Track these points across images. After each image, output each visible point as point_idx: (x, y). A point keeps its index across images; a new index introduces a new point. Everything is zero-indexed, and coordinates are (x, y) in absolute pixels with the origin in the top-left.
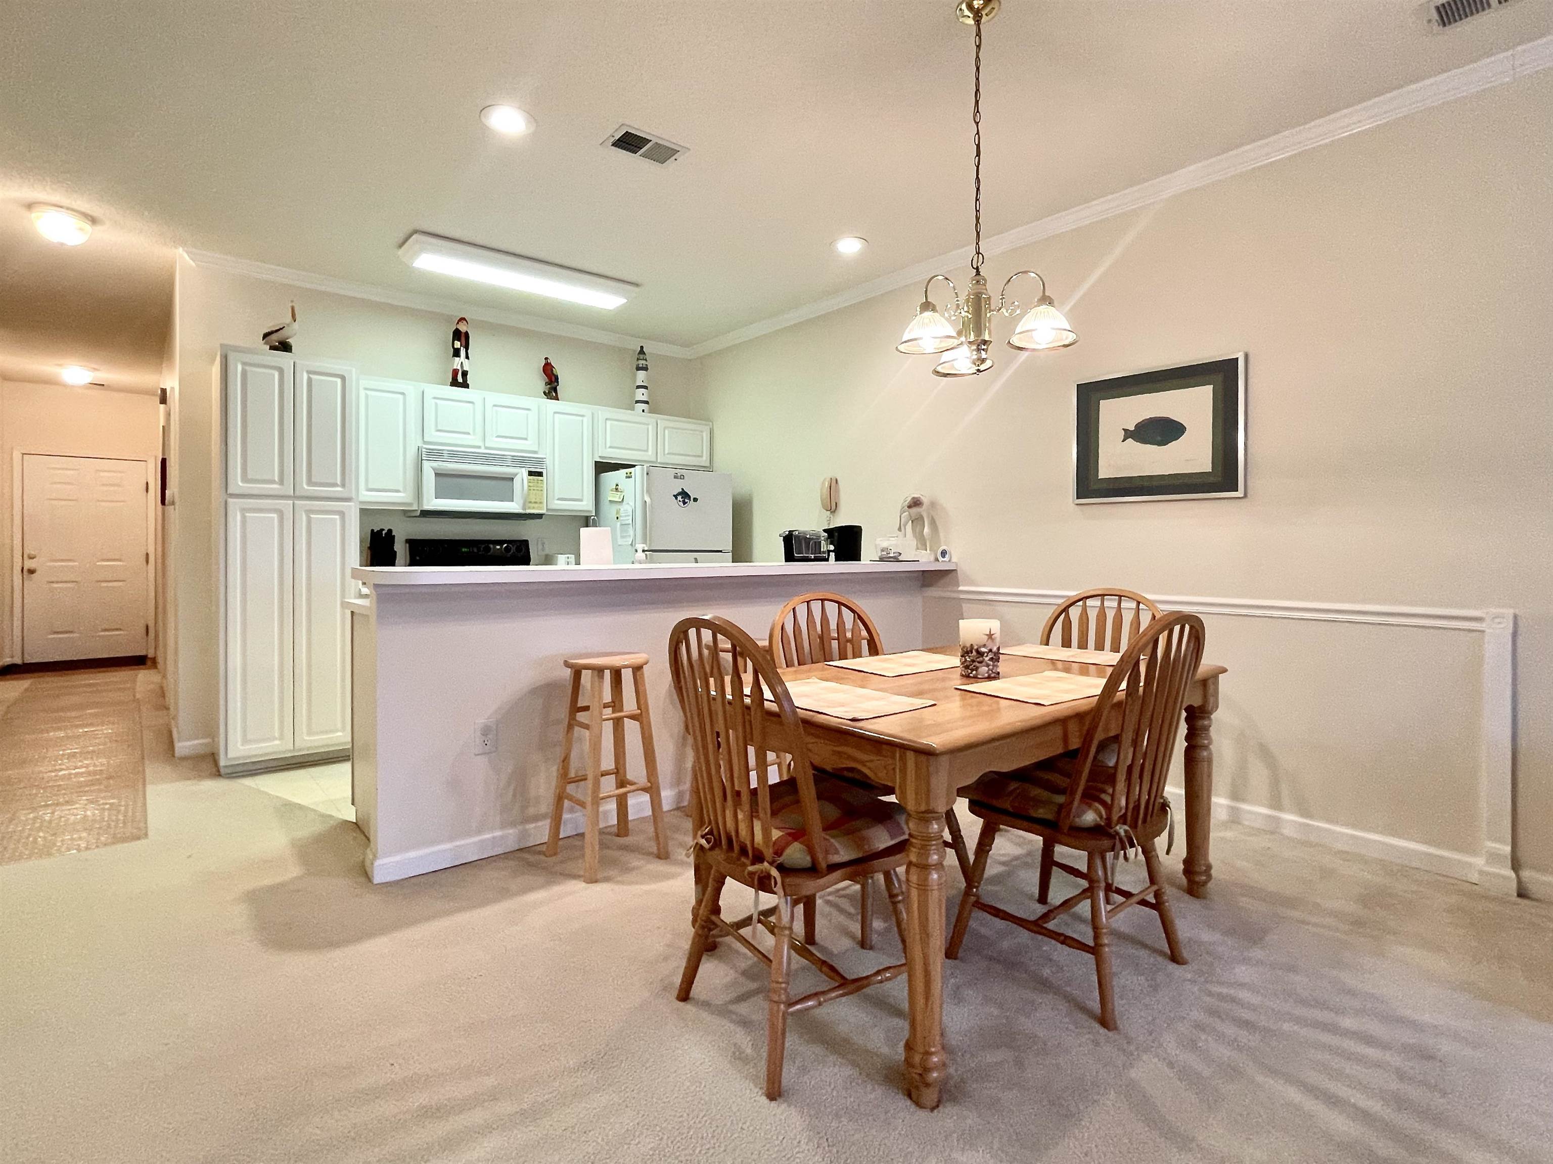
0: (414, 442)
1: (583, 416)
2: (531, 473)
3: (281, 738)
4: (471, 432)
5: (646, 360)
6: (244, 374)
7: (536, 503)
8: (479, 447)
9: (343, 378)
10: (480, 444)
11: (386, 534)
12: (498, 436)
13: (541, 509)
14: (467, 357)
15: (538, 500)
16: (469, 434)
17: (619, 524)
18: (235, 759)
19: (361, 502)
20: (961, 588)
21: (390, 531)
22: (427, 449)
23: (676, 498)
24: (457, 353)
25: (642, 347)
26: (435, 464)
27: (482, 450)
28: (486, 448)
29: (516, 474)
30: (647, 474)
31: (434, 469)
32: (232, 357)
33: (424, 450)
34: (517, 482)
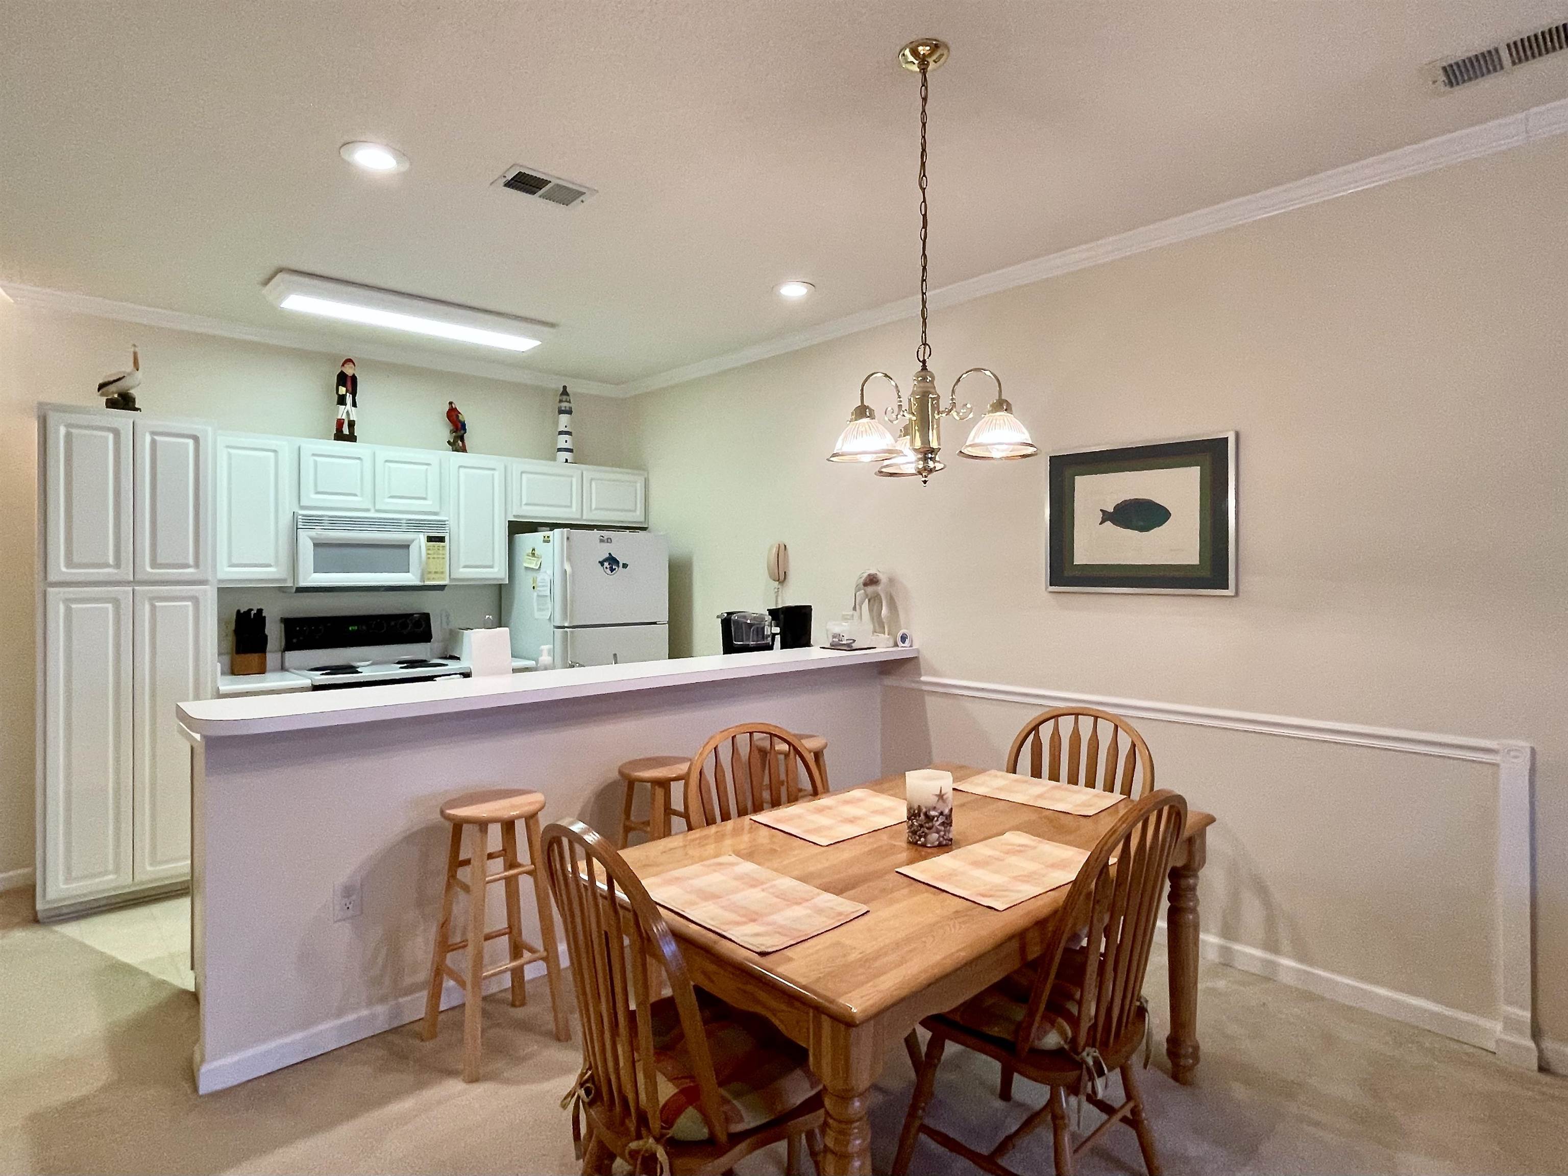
0: (288, 507)
1: (494, 469)
2: (430, 539)
3: (117, 870)
4: (359, 494)
5: (570, 402)
6: (69, 437)
7: (436, 573)
8: (368, 510)
9: (196, 439)
10: (370, 506)
11: (255, 614)
12: (391, 497)
13: (444, 579)
14: (354, 404)
15: (439, 569)
16: (355, 495)
17: (535, 594)
18: (55, 901)
19: (220, 581)
20: (923, 679)
21: (260, 611)
22: (304, 516)
23: (602, 565)
24: (342, 401)
25: (565, 387)
26: (313, 533)
27: (372, 514)
28: (378, 511)
29: (413, 541)
30: (568, 538)
31: (312, 538)
32: (53, 418)
33: (300, 517)
34: (413, 549)
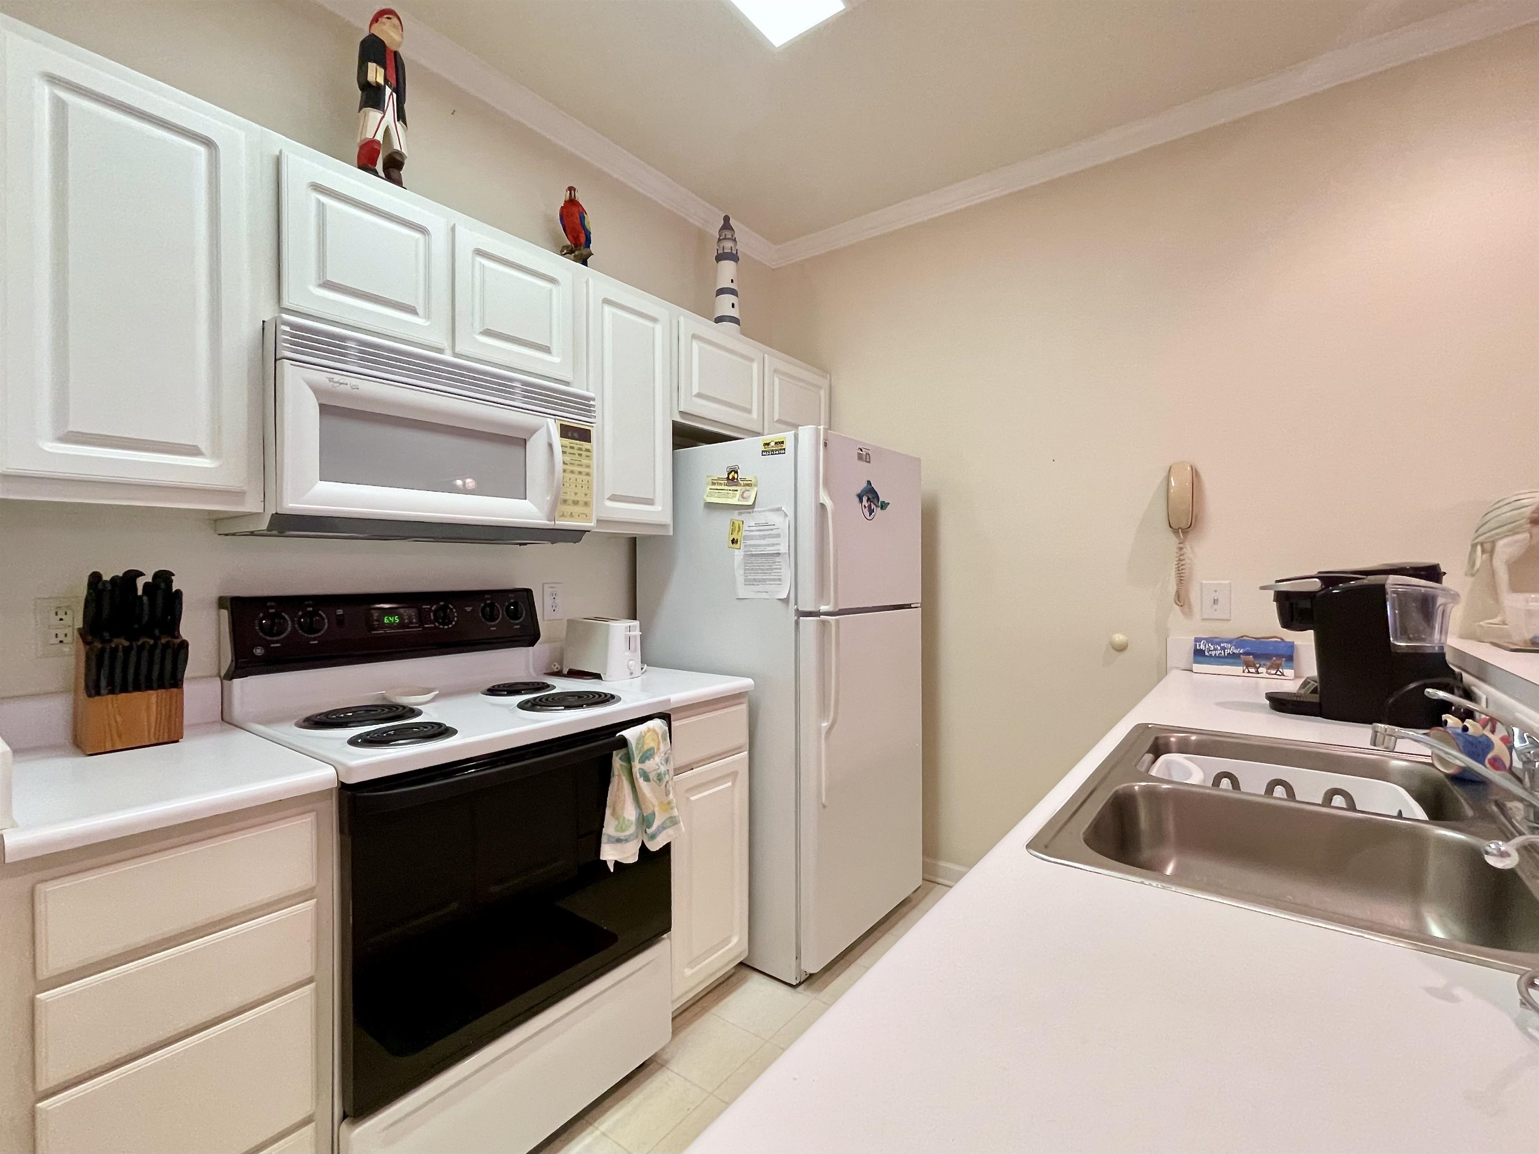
0: (249, 298)
1: (655, 320)
2: (566, 431)
4: (420, 310)
8: (441, 351)
10: (444, 340)
11: (146, 585)
12: (488, 333)
14: (401, 116)
15: (581, 498)
16: (413, 311)
17: (738, 554)
21: (164, 577)
22: (293, 326)
23: (861, 501)
24: (374, 97)
25: (726, 218)
26: (321, 377)
27: (448, 357)
28: (460, 354)
29: (533, 431)
30: (825, 444)
31: (317, 391)
33: (287, 329)
34: (536, 449)
